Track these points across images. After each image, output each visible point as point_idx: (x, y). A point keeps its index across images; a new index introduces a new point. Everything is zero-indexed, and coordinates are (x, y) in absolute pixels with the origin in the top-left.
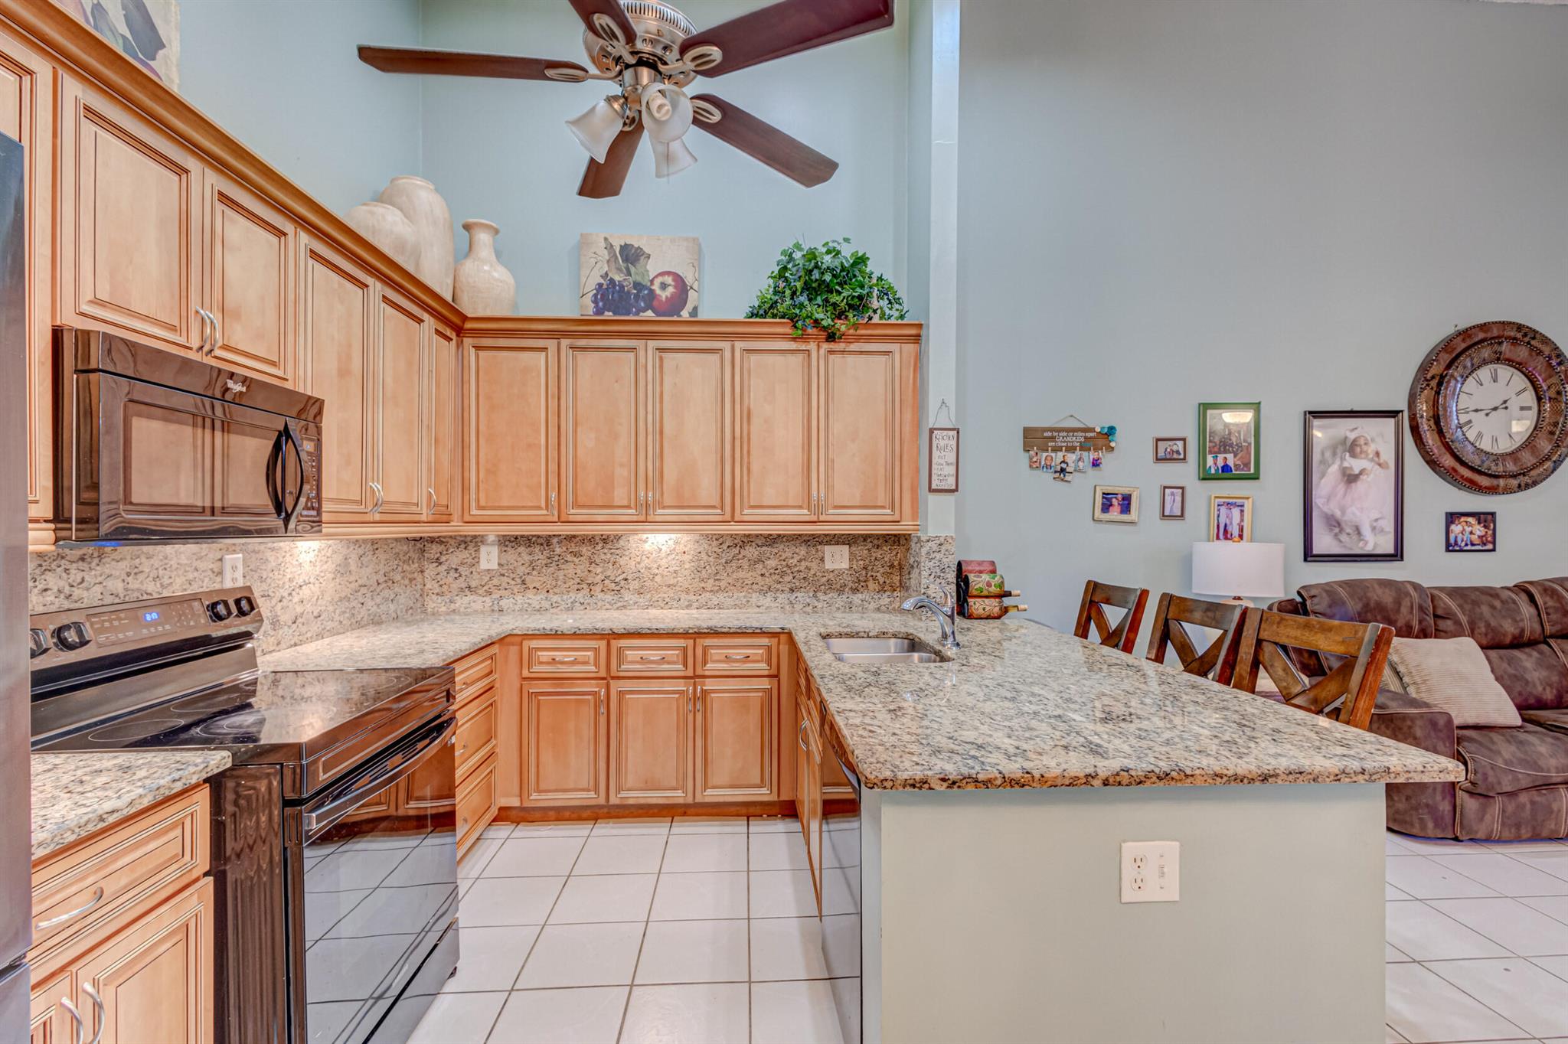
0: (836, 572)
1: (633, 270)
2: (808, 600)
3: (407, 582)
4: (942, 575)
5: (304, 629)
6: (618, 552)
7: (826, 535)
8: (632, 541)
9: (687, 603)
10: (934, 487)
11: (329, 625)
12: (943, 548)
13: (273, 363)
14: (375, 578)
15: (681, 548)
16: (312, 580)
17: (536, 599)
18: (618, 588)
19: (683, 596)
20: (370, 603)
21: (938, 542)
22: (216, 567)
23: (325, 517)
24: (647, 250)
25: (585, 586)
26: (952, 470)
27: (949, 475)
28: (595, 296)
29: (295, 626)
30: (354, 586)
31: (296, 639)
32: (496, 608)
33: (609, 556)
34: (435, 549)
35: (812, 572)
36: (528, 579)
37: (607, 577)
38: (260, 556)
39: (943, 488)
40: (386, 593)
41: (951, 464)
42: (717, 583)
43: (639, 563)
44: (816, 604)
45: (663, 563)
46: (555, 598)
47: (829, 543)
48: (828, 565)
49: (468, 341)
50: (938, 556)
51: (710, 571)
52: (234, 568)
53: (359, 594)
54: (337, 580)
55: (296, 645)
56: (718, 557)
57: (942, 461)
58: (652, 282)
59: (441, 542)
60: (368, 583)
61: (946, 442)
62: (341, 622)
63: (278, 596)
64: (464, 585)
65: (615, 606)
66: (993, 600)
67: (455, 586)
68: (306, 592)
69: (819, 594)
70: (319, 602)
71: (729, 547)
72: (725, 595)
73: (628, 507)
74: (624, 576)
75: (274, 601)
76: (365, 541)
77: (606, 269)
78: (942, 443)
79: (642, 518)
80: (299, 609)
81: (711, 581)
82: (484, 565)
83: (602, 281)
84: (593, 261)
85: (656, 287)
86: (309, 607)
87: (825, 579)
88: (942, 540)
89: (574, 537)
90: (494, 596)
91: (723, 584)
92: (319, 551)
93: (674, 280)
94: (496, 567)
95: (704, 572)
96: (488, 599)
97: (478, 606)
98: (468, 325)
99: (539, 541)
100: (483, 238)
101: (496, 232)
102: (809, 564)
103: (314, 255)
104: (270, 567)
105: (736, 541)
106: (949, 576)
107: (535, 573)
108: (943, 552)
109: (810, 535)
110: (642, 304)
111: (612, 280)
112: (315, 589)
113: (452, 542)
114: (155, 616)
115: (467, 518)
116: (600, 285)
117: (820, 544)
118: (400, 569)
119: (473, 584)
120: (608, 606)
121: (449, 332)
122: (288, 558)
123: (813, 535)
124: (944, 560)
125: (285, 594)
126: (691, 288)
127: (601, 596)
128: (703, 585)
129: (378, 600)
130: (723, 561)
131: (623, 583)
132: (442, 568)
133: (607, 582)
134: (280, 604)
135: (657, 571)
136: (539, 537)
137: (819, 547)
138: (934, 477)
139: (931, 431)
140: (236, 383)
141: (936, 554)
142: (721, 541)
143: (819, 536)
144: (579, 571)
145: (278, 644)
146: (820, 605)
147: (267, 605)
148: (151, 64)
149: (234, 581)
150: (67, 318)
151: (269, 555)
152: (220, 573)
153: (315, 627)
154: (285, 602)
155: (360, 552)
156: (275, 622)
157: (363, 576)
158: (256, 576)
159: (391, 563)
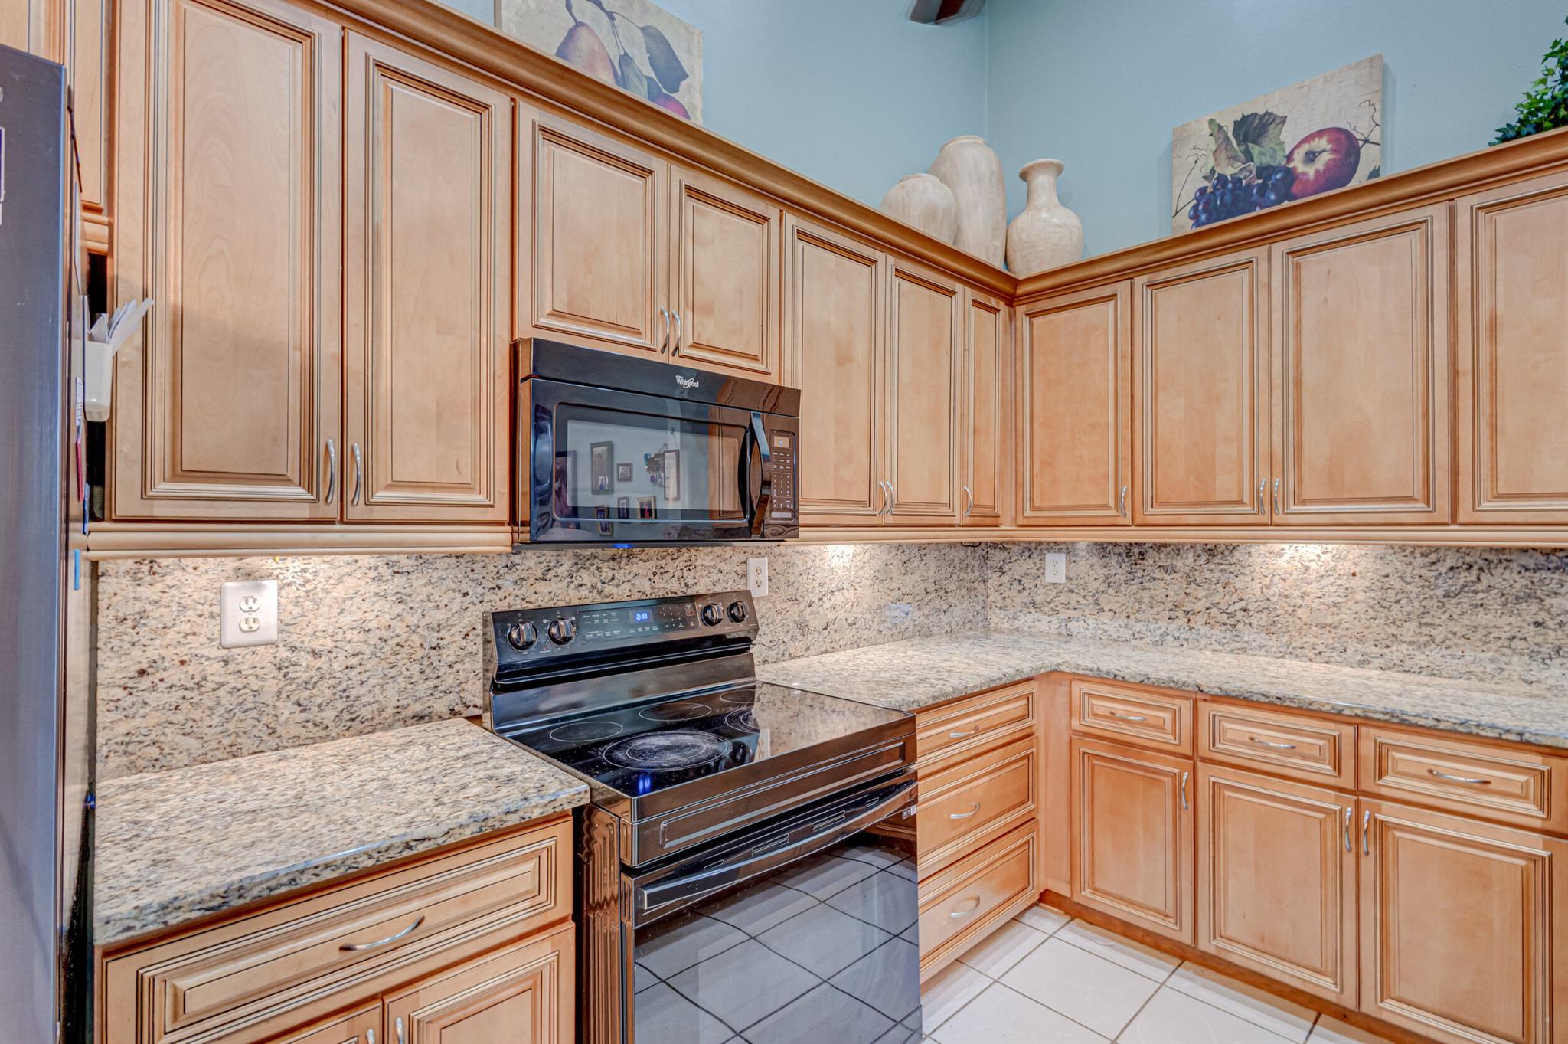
1: (1255, 150)
3: (964, 592)
5: (837, 636)
6: (1232, 568)
8: (1255, 554)
9: (1359, 657)
11: (866, 634)
13: (754, 358)
14: (923, 586)
15: (1346, 567)
16: (846, 586)
17: (1112, 626)
18: (1232, 621)
19: (1352, 646)
20: (917, 613)
22: (740, 569)
23: (802, 520)
24: (1279, 112)
25: (1181, 614)
28: (1195, 208)
29: (825, 633)
30: (895, 594)
31: (827, 646)
32: (1064, 632)
33: (1217, 574)
34: (998, 556)
36: (1103, 599)
37: (1215, 605)
38: (786, 560)
40: (937, 603)
42: (1425, 630)
43: (1268, 587)
45: (1313, 589)
46: (1138, 627)
49: (1021, 310)
51: (1409, 608)
52: (759, 571)
53: (903, 602)
54: (876, 587)
55: (827, 652)
56: (1428, 585)
58: (1289, 158)
59: (1005, 549)
60: (913, 591)
62: (880, 632)
63: (807, 600)
64: (1028, 600)
65: (1228, 648)
67: (1019, 599)
68: (839, 598)
70: (854, 609)
71: (1452, 568)
72: (1444, 652)
73: (1239, 503)
74: (1243, 604)
75: (802, 606)
76: (909, 546)
77: (1211, 162)
79: (1265, 519)
80: (831, 616)
81: (1413, 626)
82: (1049, 578)
83: (1206, 184)
84: (1192, 160)
85: (1298, 164)
86: (842, 614)
89: (1165, 545)
90: (1062, 616)
91: (1439, 634)
92: (854, 556)
93: (1329, 141)
94: (1064, 581)
95: (1395, 609)
96: (1054, 619)
97: (1043, 626)
98: (1021, 290)
99: (1117, 550)
100: (1043, 181)
101: (1059, 169)
103: (802, 235)
104: (798, 571)
105: (1469, 559)
107: (1111, 591)
110: (1273, 197)
111: (1222, 179)
112: (850, 595)
113: (1015, 548)
114: (645, 616)
115: (1021, 521)
116: (1203, 191)
118: (955, 577)
119: (1039, 599)
120: (1216, 646)
121: (993, 302)
122: (818, 563)
125: (816, 599)
126: (1366, 141)
127: (1205, 630)
128: (1393, 630)
129: (927, 610)
130: (1440, 592)
131: (1240, 614)
132: (1006, 578)
133: (1214, 611)
134: (809, 610)
135: (1300, 601)
136: (1116, 545)
140: (686, 378)
142: (1433, 557)
144: (1171, 593)
145: (808, 649)
147: (795, 609)
148: (675, 95)
149: (759, 584)
150: (525, 332)
151: (796, 558)
152: (745, 575)
153: (849, 635)
154: (815, 608)
155: (904, 558)
156: (803, 627)
157: (909, 582)
158: (782, 579)
159: (943, 571)
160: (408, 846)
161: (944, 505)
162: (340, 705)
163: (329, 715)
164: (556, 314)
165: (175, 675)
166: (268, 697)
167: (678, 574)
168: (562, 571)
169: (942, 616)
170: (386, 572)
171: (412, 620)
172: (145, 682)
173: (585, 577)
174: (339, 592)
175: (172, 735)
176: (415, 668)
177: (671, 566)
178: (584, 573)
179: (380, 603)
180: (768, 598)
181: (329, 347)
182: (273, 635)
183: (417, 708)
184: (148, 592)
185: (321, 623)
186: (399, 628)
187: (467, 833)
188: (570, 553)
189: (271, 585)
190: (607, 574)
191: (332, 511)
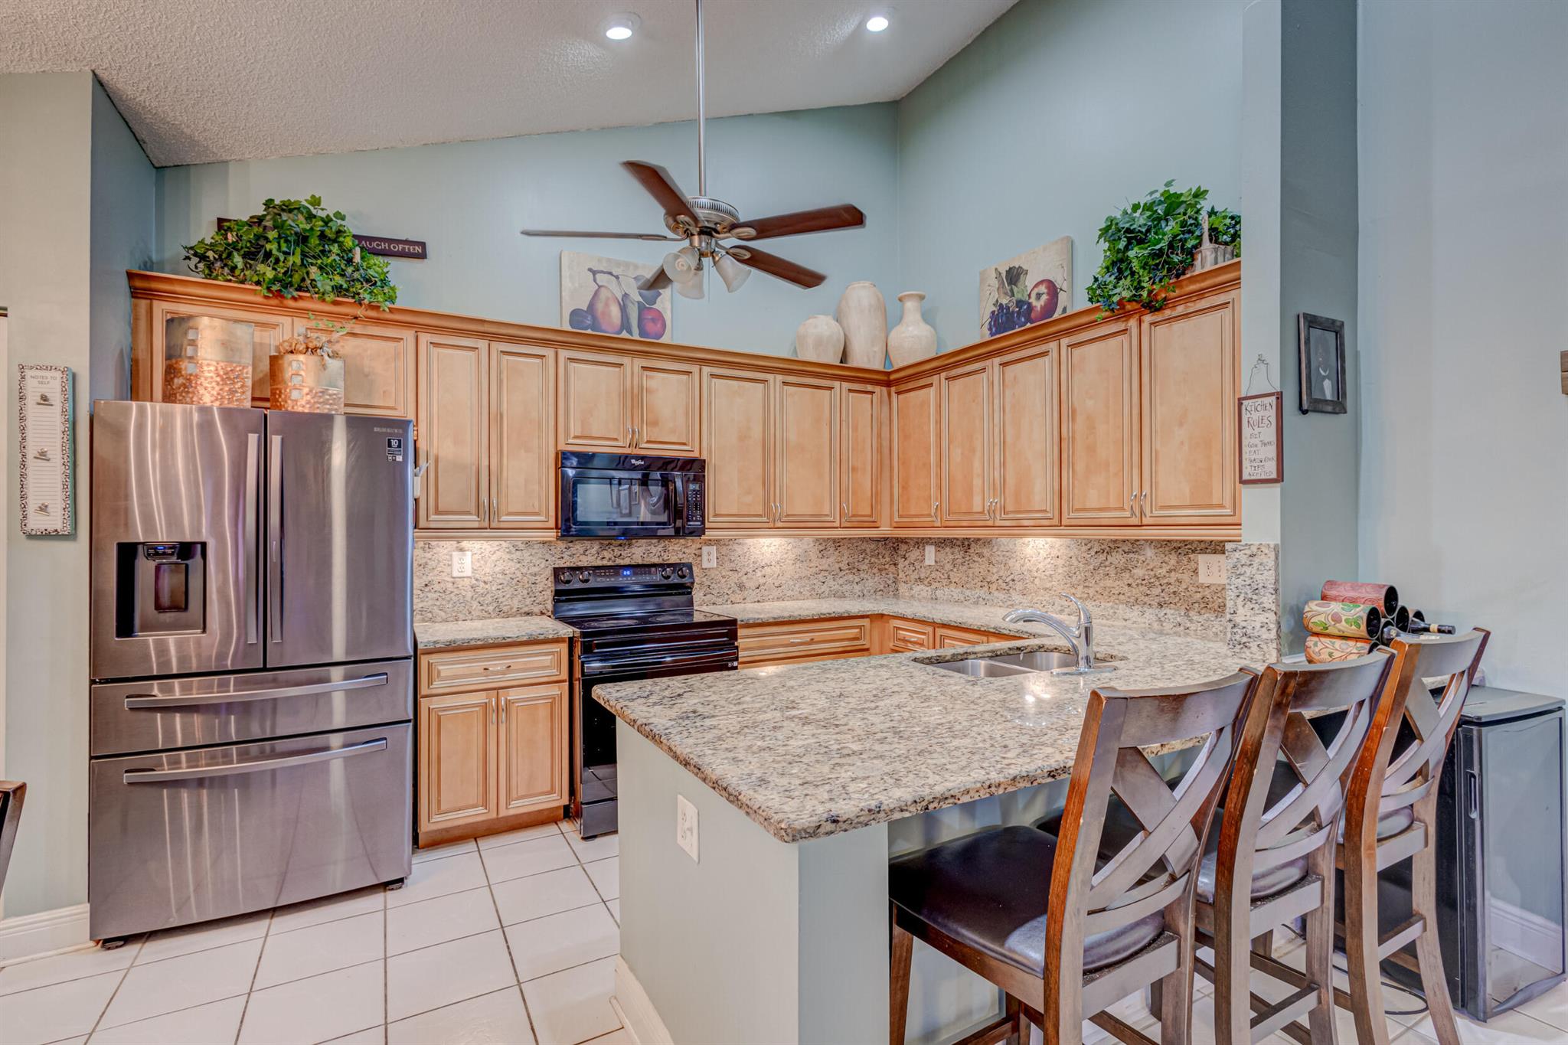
0: (1213, 588)
1: (1015, 289)
2: (1179, 619)
3: (875, 571)
4: (1255, 597)
5: (766, 593)
6: (1007, 554)
7: (1201, 542)
8: (1018, 545)
9: (1060, 608)
10: (1245, 477)
11: (790, 593)
12: (1256, 560)
13: (684, 444)
14: (837, 566)
15: (1055, 552)
16: (773, 563)
17: (955, 592)
18: (1007, 588)
19: (1057, 601)
20: (832, 583)
21: (1248, 552)
22: (697, 552)
24: (1025, 268)
25: (985, 584)
26: (1271, 451)
27: (1267, 459)
28: (990, 323)
29: (758, 590)
30: (814, 570)
31: (759, 598)
32: (934, 597)
33: (1001, 558)
34: (903, 547)
35: (1184, 586)
36: (951, 574)
37: (1001, 577)
38: (729, 547)
39: (1259, 477)
40: (851, 577)
41: (1269, 443)
42: (1086, 590)
43: (1023, 566)
44: (1188, 624)
45: (1040, 566)
46: (968, 593)
47: (1204, 551)
48: (1203, 579)
49: (893, 389)
50: (1248, 570)
51: (1079, 577)
52: (709, 554)
53: (820, 576)
54: (797, 565)
55: (759, 601)
56: (1087, 564)
57: (1257, 441)
58: (1029, 296)
59: (906, 543)
60: (829, 569)
61: (1262, 413)
62: (801, 593)
63: (744, 571)
64: (917, 577)
65: (1006, 604)
66: (1351, 643)
67: (915, 575)
68: (768, 570)
69: (1192, 613)
70: (780, 577)
71: (1096, 552)
72: (1094, 603)
74: (1012, 577)
75: (740, 575)
76: (824, 540)
77: (997, 296)
78: (1255, 416)
80: (762, 581)
81: (1080, 588)
82: (927, 562)
83: (995, 309)
84: (988, 292)
85: (1033, 300)
86: (770, 580)
87: (1199, 595)
88: (1254, 549)
89: (979, 540)
90: (933, 587)
91: (1091, 592)
92: (780, 546)
93: (1046, 288)
94: (933, 563)
95: (1074, 578)
96: (929, 588)
97: (924, 594)
98: (892, 377)
99: (959, 543)
100: (910, 305)
101: (922, 298)
102: (1180, 576)
103: (712, 375)
104: (736, 554)
105: (1103, 547)
106: (1264, 600)
107: (955, 570)
108: (1255, 565)
109: (1181, 541)
110: (1023, 320)
111: (1001, 305)
112: (777, 570)
113: (911, 542)
114: (628, 573)
116: (993, 312)
117: (1193, 552)
118: (867, 561)
119: (922, 576)
120: (1001, 604)
121: (869, 388)
122: (752, 549)
123: (1184, 541)
124: (1258, 577)
125: (750, 571)
126: (1061, 289)
127: (996, 594)
128: (1073, 591)
129: (841, 581)
130: (1092, 567)
131: (1011, 583)
132: (907, 562)
133: (1000, 581)
134: (745, 577)
135: (1036, 574)
136: (957, 539)
137: (1192, 556)
138: (1245, 464)
139: (1240, 401)
140: (637, 460)
141: (1245, 568)
142: (1089, 545)
143: (1192, 542)
144: (982, 570)
145: (744, 599)
146: (1193, 627)
147: (735, 577)
148: (653, 306)
149: (709, 560)
150: (562, 447)
151: (736, 547)
152: (700, 556)
153: (776, 593)
154: (749, 575)
155: (821, 548)
156: (741, 587)
157: (825, 563)
158: (726, 559)
159: (856, 556)
160: (504, 639)
161: (827, 515)
162: (495, 605)
163: (491, 608)
164: (576, 437)
165: (437, 587)
166: (468, 598)
167: (659, 554)
168: (594, 551)
169: (855, 586)
170: (513, 550)
171: (524, 571)
172: (427, 589)
173: (606, 554)
174: (494, 557)
175: (436, 610)
176: (525, 592)
177: (653, 550)
178: (605, 552)
179: (511, 563)
180: (717, 568)
181: (485, 463)
182: (470, 574)
183: (526, 609)
184: (428, 555)
185: (488, 570)
186: (519, 574)
188: (597, 542)
189: (469, 554)
190: (617, 553)
191: (486, 524)
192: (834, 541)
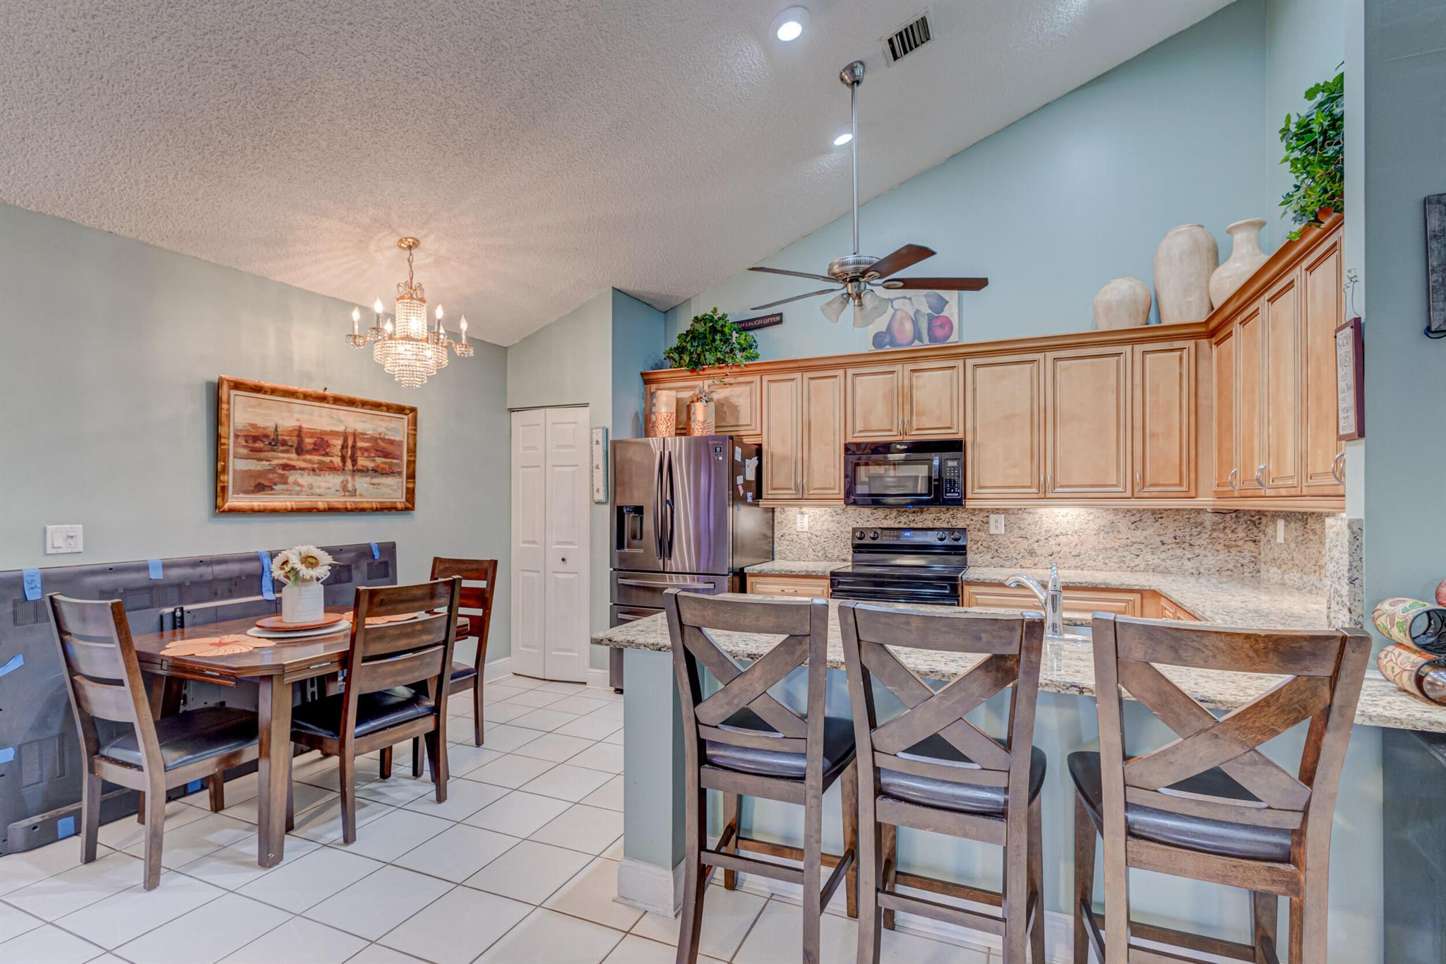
3: (1220, 547)
5: (1062, 561)
10: (1341, 432)
11: (1091, 563)
14: (1158, 539)
16: (1070, 533)
17: (1297, 577)
20: (1151, 556)
22: (984, 520)
25: (1317, 568)
29: (1051, 558)
30: (1124, 542)
34: (1264, 521)
36: (1295, 555)
38: (1018, 516)
39: (1348, 432)
40: (1179, 552)
46: (1305, 577)
52: (996, 521)
53: (1133, 548)
54: (1102, 536)
59: (1264, 516)
60: (1145, 541)
62: (1106, 564)
63: (1035, 538)
64: (1272, 556)
68: (1063, 539)
70: (1078, 547)
75: (1030, 542)
76: (1138, 511)
80: (1056, 549)
82: (1279, 540)
86: (1066, 549)
90: (1283, 570)
92: (1078, 515)
94: (1283, 541)
96: (1280, 571)
97: (1277, 577)
99: (1300, 517)
100: (1241, 235)
103: (978, 366)
104: (1026, 523)
107: (1297, 550)
112: (1075, 539)
113: (1267, 515)
118: (1205, 536)
119: (1276, 556)
122: (1044, 518)
125: (1042, 539)
129: (1163, 556)
134: (1037, 544)
136: (1299, 512)
138: (1340, 414)
140: (900, 445)
144: (1315, 551)
145: (1035, 565)
147: (1025, 544)
148: (941, 314)
149: (997, 527)
150: (850, 440)
151: (1025, 516)
152: (987, 523)
153: (1073, 562)
154: (1041, 543)
155: (1133, 519)
156: (1032, 553)
157: (1139, 535)
158: (1015, 526)
159: (1187, 530)
161: (1114, 485)
162: (823, 552)
163: (820, 554)
164: (860, 432)
165: (788, 537)
166: (806, 546)
167: (947, 520)
168: (893, 516)
169: (1186, 562)
170: (834, 514)
171: (842, 529)
172: (782, 538)
173: (902, 519)
174: (822, 519)
175: (787, 552)
176: (842, 545)
177: (943, 517)
178: (901, 518)
179: (833, 524)
180: (1004, 535)
182: (807, 530)
183: (843, 557)
184: (783, 516)
185: (818, 528)
186: (838, 531)
187: (804, 573)
188: (895, 510)
189: (806, 516)
190: (911, 518)
191: (800, 497)
192: (1154, 512)
